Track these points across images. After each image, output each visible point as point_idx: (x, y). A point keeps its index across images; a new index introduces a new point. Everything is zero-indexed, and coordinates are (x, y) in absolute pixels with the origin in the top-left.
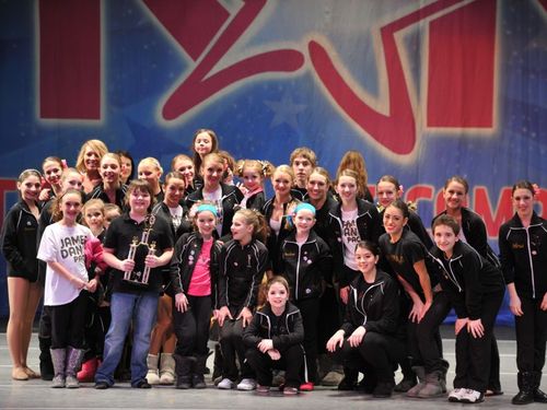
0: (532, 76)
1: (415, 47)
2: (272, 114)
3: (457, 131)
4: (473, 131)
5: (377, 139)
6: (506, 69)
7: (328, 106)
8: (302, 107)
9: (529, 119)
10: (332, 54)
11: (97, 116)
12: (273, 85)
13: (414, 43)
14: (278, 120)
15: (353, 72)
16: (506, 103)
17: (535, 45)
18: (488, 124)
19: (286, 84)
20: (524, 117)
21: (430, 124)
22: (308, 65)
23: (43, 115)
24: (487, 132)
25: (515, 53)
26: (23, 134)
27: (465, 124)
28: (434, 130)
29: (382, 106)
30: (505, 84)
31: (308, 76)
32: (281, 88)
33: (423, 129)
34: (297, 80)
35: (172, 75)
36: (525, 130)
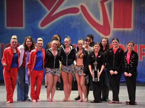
0: (142, 14)
1: (110, 6)
2: (71, 25)
3: (122, 29)
4: (126, 29)
5: (100, 32)
6: (135, 12)
7: (86, 23)
8: (79, 23)
9: (142, 26)
10: (87, 9)
11: (22, 26)
12: (71, 17)
13: (110, 5)
14: (72, 27)
15: (93, 13)
16: (135, 21)
17: (143, 5)
18: (130, 27)
19: (75, 17)
20: (140, 25)
21: (114, 27)
22: (81, 11)
23: (7, 26)
24: (130, 29)
25: (138, 8)
26: (2, 31)
27: (124, 27)
28: (115, 29)
29: (101, 23)
30: (135, 16)
31: (80, 15)
32: (73, 18)
33: (112, 29)
34: (78, 16)
35: (43, 15)
36: (140, 29)
